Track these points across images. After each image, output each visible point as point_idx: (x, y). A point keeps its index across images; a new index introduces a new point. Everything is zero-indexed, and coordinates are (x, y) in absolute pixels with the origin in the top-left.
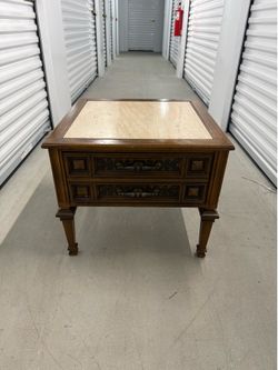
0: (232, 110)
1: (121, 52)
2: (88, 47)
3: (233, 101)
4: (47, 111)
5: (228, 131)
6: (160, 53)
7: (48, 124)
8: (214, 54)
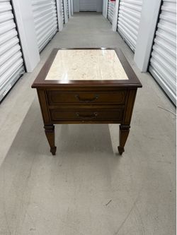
0: (151, 57)
1: (74, 13)
2: (51, 11)
3: (152, 50)
4: (22, 60)
5: (148, 71)
6: (101, 13)
7: (23, 68)
8: (138, 15)
